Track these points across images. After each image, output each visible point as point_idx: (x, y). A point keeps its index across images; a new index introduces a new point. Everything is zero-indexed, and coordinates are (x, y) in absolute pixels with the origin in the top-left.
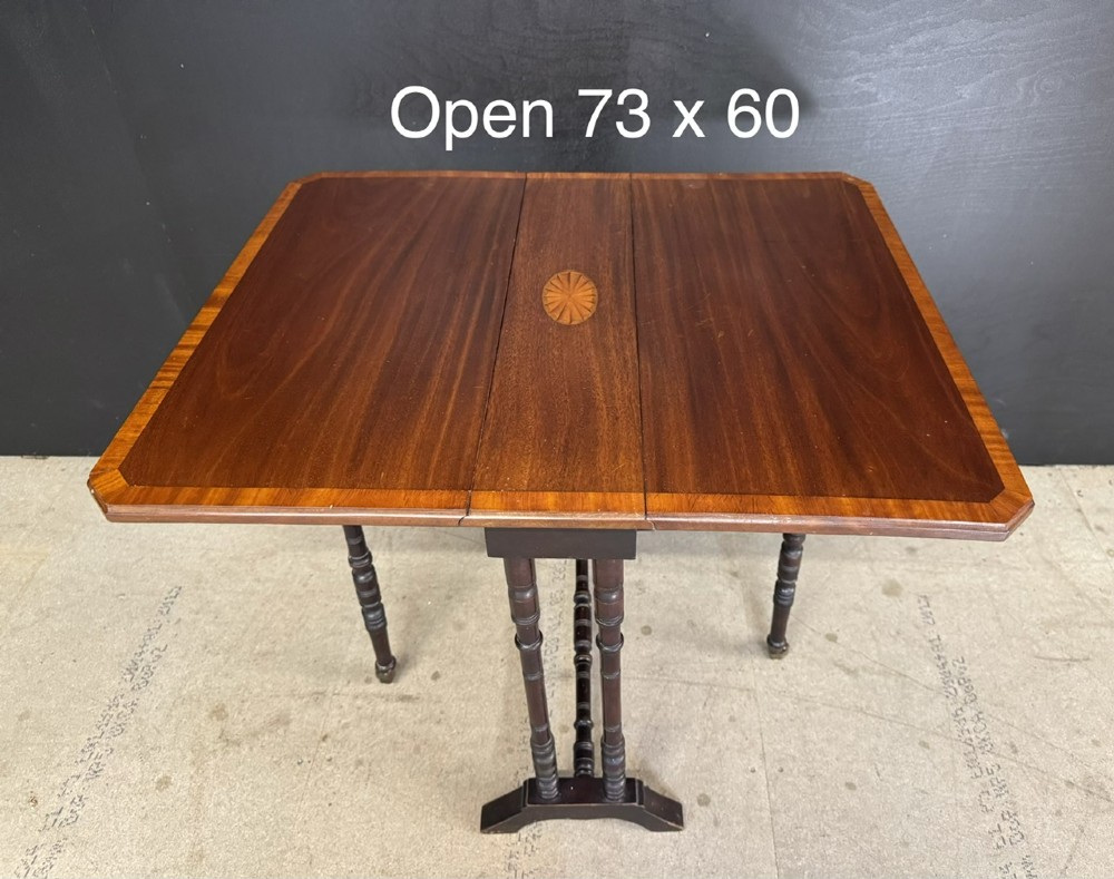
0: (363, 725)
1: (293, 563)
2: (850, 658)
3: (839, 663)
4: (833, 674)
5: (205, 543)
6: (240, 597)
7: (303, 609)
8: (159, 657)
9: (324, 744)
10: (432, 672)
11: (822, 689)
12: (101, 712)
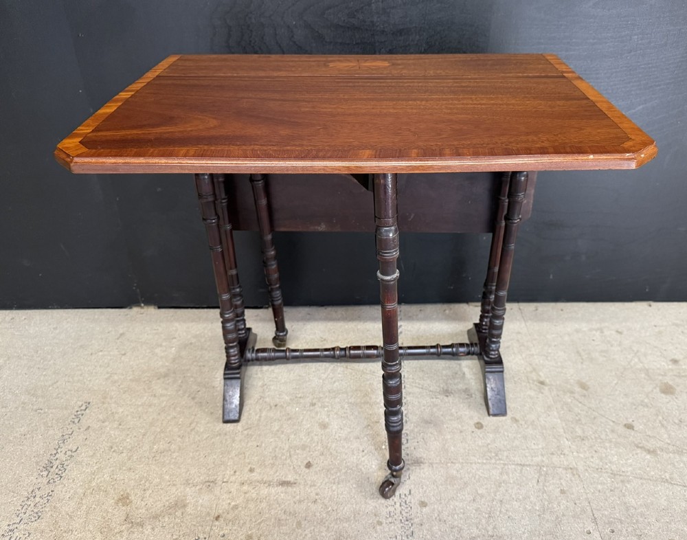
0: (250, 506)
1: (182, 382)
2: (648, 442)
3: (640, 445)
4: (637, 454)
5: (109, 370)
6: (140, 409)
7: (193, 417)
8: (72, 456)
9: (217, 523)
10: (305, 462)
11: (631, 465)
12: (20, 502)
